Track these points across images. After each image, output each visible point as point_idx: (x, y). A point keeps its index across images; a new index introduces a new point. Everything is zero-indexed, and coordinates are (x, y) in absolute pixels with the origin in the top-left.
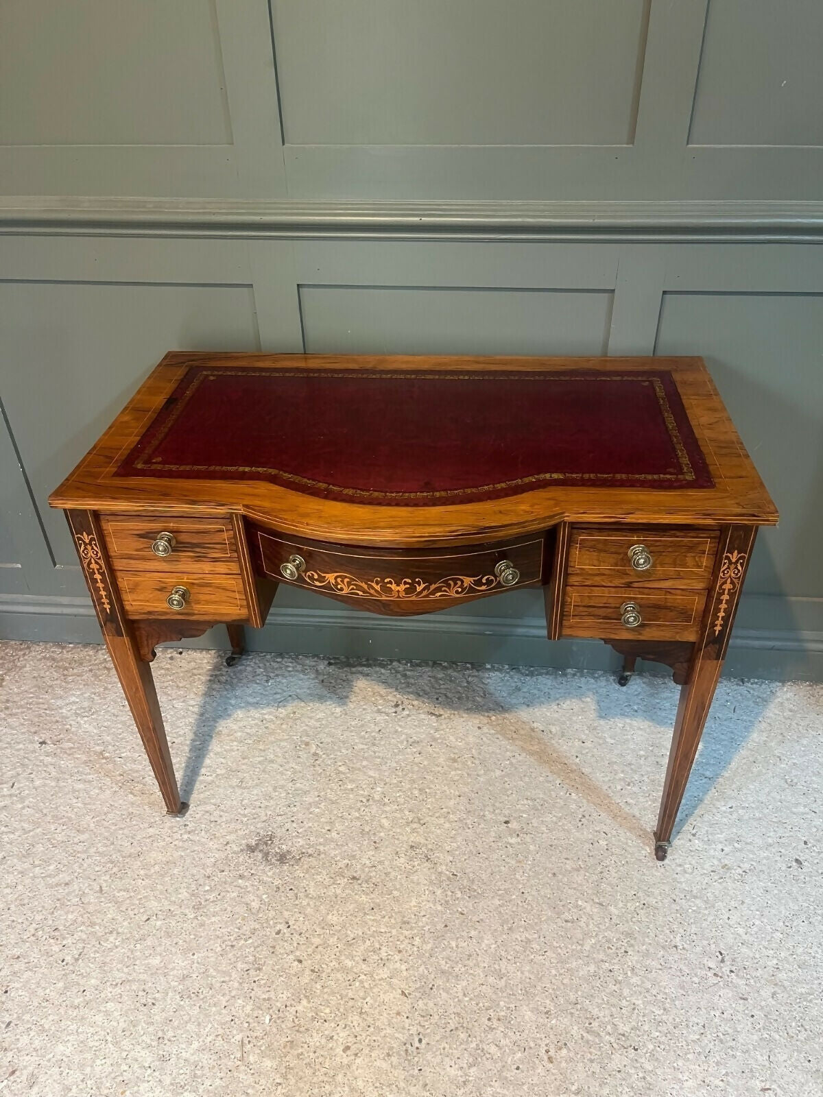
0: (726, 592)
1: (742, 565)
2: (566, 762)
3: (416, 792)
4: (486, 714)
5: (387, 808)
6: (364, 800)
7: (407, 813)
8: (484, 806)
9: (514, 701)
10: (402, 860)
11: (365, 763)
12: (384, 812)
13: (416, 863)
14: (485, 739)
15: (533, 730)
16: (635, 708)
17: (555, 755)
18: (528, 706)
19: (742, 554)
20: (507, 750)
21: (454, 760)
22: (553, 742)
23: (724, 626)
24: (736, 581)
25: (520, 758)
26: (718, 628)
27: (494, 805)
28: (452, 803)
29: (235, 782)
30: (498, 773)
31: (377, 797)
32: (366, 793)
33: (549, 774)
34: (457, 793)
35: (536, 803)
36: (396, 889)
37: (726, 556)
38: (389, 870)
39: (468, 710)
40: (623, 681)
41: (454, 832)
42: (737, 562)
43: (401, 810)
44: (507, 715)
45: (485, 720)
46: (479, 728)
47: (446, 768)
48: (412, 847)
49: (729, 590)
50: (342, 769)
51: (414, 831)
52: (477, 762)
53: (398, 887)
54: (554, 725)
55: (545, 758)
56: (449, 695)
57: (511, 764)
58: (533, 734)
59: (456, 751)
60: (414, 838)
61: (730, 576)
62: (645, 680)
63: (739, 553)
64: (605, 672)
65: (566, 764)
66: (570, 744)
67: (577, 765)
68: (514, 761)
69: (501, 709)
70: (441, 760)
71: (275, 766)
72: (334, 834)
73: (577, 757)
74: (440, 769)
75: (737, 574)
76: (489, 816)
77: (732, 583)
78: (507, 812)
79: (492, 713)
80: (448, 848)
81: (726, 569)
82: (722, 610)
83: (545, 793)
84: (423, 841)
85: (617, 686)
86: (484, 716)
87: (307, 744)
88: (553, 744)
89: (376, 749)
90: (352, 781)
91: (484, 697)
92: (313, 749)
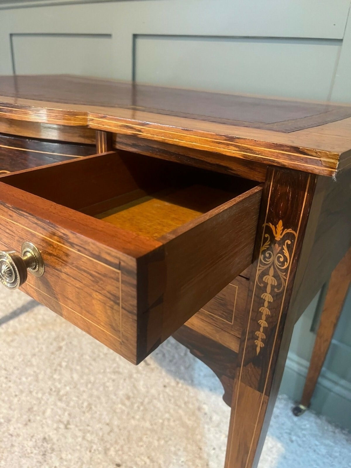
0: (269, 289)
1: (289, 247)
2: (202, 447)
3: (85, 404)
4: (178, 380)
5: (59, 404)
6: (54, 389)
7: (66, 414)
8: (116, 442)
9: (204, 382)
10: (31, 444)
11: (78, 368)
12: (55, 404)
13: (35, 452)
14: (161, 396)
15: (199, 409)
16: (294, 438)
17: (199, 437)
18: (211, 390)
19: (290, 230)
20: (169, 412)
21: (128, 398)
22: (206, 426)
23: (267, 342)
24: (282, 275)
25: (172, 424)
26: (259, 344)
27: (122, 447)
28: (98, 426)
29: (9, 339)
30: (147, 425)
31: (62, 392)
32: (59, 386)
33: (182, 449)
34: (108, 421)
35: (151, 464)
36: (6, 460)
37: (266, 226)
38: (16, 444)
39: (169, 371)
40: (297, 412)
41: (78, 447)
42: (283, 240)
43: (65, 410)
44: (190, 388)
45: (173, 383)
46: (165, 386)
47: (119, 400)
48: (45, 439)
49: (273, 287)
50: (64, 364)
51: (57, 429)
52: (142, 408)
53: (8, 459)
54: (217, 413)
55: (189, 435)
56: (167, 355)
57: (162, 424)
58: (197, 412)
59: (135, 392)
60: (53, 435)
61: (273, 263)
62: (318, 421)
63: (285, 226)
64: (290, 398)
65: (201, 449)
66: (217, 436)
67: (209, 455)
68: (166, 423)
69: (190, 382)
70: (121, 393)
71: (36, 342)
72: (16, 400)
73: (214, 449)
74: (114, 398)
75: (283, 264)
76: (112, 452)
77: (276, 276)
78: (125, 457)
79: (182, 381)
80: (64, 456)
81: (268, 249)
82: (264, 317)
83: (165, 462)
84: (55, 440)
85: (291, 414)
86: (175, 380)
87: (63, 339)
88: (204, 428)
89: (93, 363)
90: (60, 374)
91: (187, 368)
92: (63, 344)
